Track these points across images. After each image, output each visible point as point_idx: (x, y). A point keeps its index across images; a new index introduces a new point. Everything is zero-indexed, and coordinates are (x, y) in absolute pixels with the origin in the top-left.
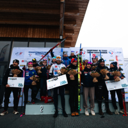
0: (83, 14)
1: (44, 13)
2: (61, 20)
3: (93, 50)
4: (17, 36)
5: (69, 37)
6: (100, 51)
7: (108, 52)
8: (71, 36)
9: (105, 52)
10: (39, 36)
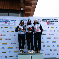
3: (47, 19)
5: (28, 10)
6: (52, 20)
7: (58, 21)
8: (30, 8)
9: (56, 21)
10: (4, 7)
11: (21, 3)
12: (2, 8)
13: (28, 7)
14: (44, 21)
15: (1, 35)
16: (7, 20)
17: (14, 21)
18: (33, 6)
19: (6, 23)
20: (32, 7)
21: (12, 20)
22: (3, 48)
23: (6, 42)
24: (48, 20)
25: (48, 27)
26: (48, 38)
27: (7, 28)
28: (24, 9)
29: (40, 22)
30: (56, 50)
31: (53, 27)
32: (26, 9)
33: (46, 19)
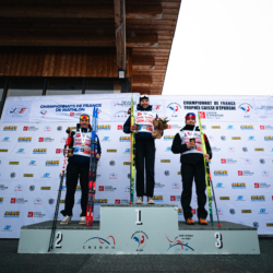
0: (173, 17)
1: (80, 16)
2: (117, 31)
3: (200, 103)
4: (17, 74)
5: (144, 76)
6: (216, 103)
7: (237, 106)
8: (148, 72)
9: (229, 106)
10: (70, 72)
11: (119, 58)
12: (66, 75)
13: (141, 67)
14: (188, 108)
18: (156, 63)
19: (72, 115)
20: (154, 68)
24: (201, 106)
25: (203, 127)
27: (74, 128)
28: (128, 76)
29: (177, 110)
30: (227, 198)
31: (219, 127)
32: (138, 74)
33: (196, 102)
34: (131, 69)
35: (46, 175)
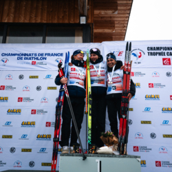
5: (106, 21)
8: (111, 17)
10: (31, 18)
11: (80, 3)
12: (27, 21)
13: (103, 12)
14: (151, 54)
15: (20, 99)
16: (36, 55)
17: (56, 57)
18: (119, 8)
19: (34, 63)
20: (116, 13)
21: (52, 55)
22: (24, 136)
23: (32, 118)
24: (166, 52)
25: (168, 74)
26: (165, 110)
27: (37, 77)
28: (89, 21)
29: (140, 57)
32: (100, 19)
33: (161, 48)
34: (93, 14)
35: (8, 124)
